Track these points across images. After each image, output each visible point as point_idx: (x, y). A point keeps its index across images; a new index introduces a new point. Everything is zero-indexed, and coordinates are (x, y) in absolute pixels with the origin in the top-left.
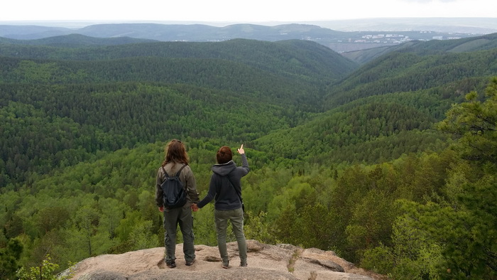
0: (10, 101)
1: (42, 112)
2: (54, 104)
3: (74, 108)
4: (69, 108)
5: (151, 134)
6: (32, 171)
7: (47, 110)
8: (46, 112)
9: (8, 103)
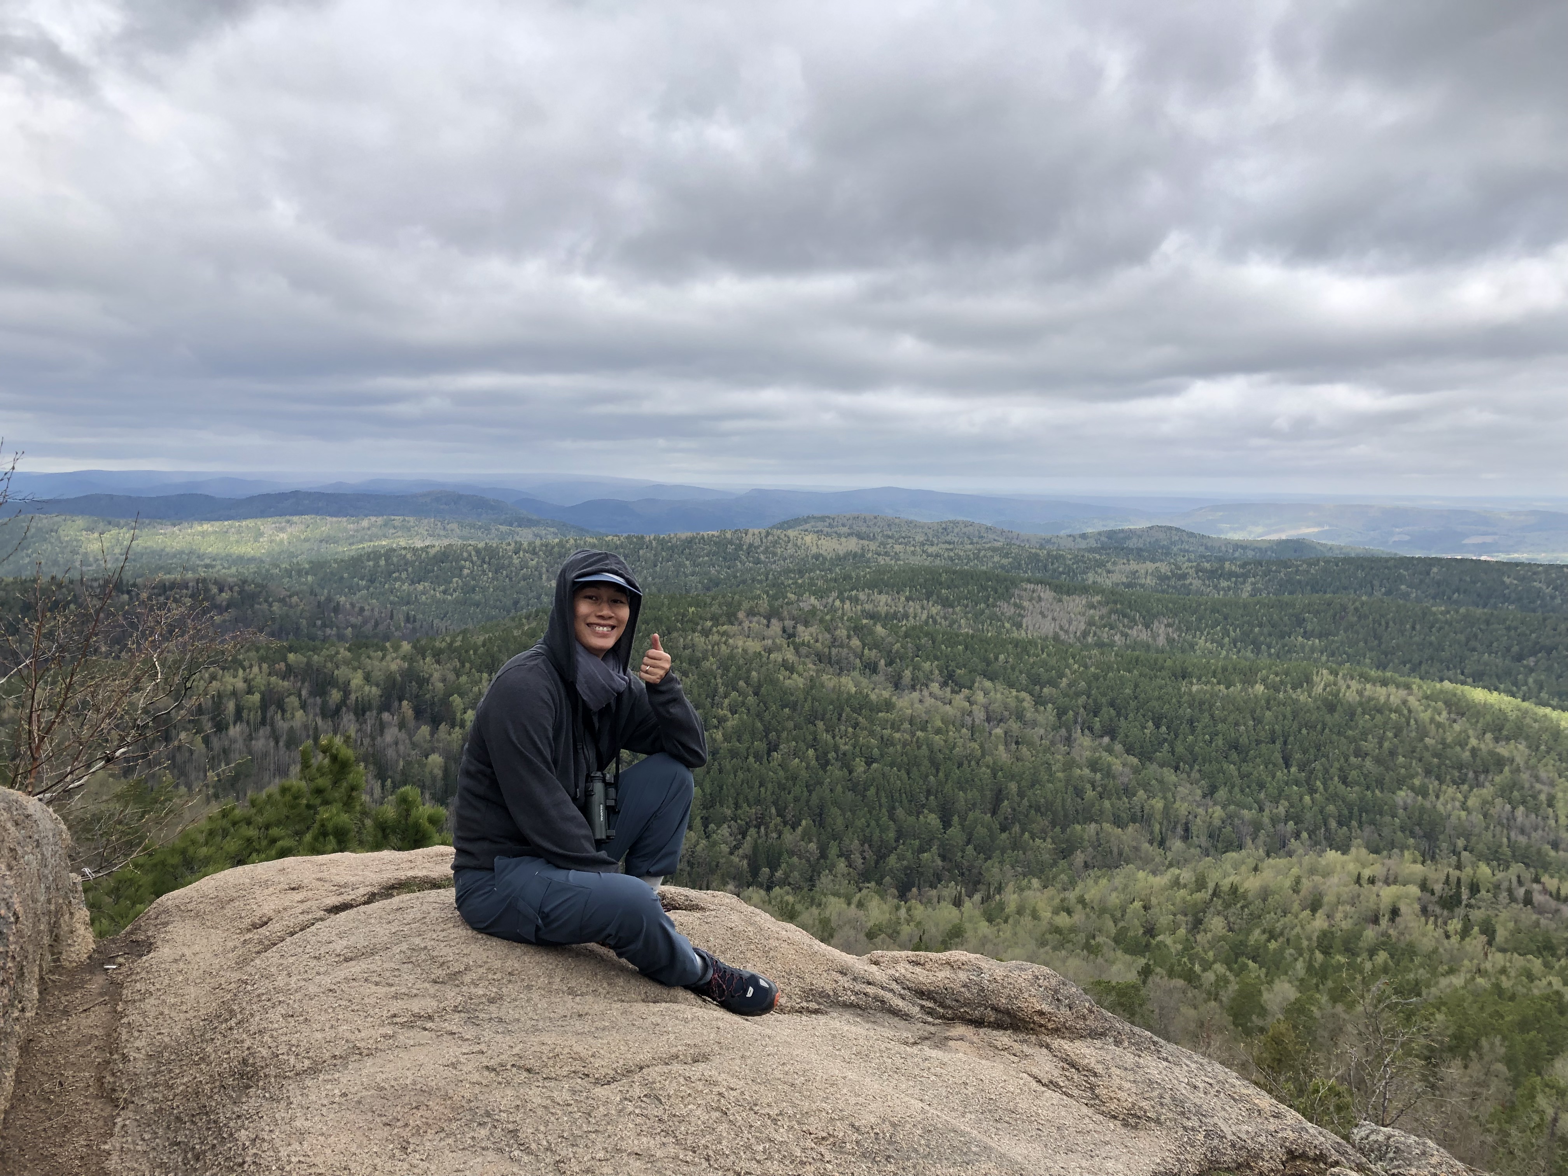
0: (978, 679)
1: (1048, 714)
2: (1082, 700)
3: (1131, 716)
4: (1119, 714)
5: (1340, 824)
6: (1001, 862)
7: (1061, 713)
8: (1059, 718)
9: (973, 682)
